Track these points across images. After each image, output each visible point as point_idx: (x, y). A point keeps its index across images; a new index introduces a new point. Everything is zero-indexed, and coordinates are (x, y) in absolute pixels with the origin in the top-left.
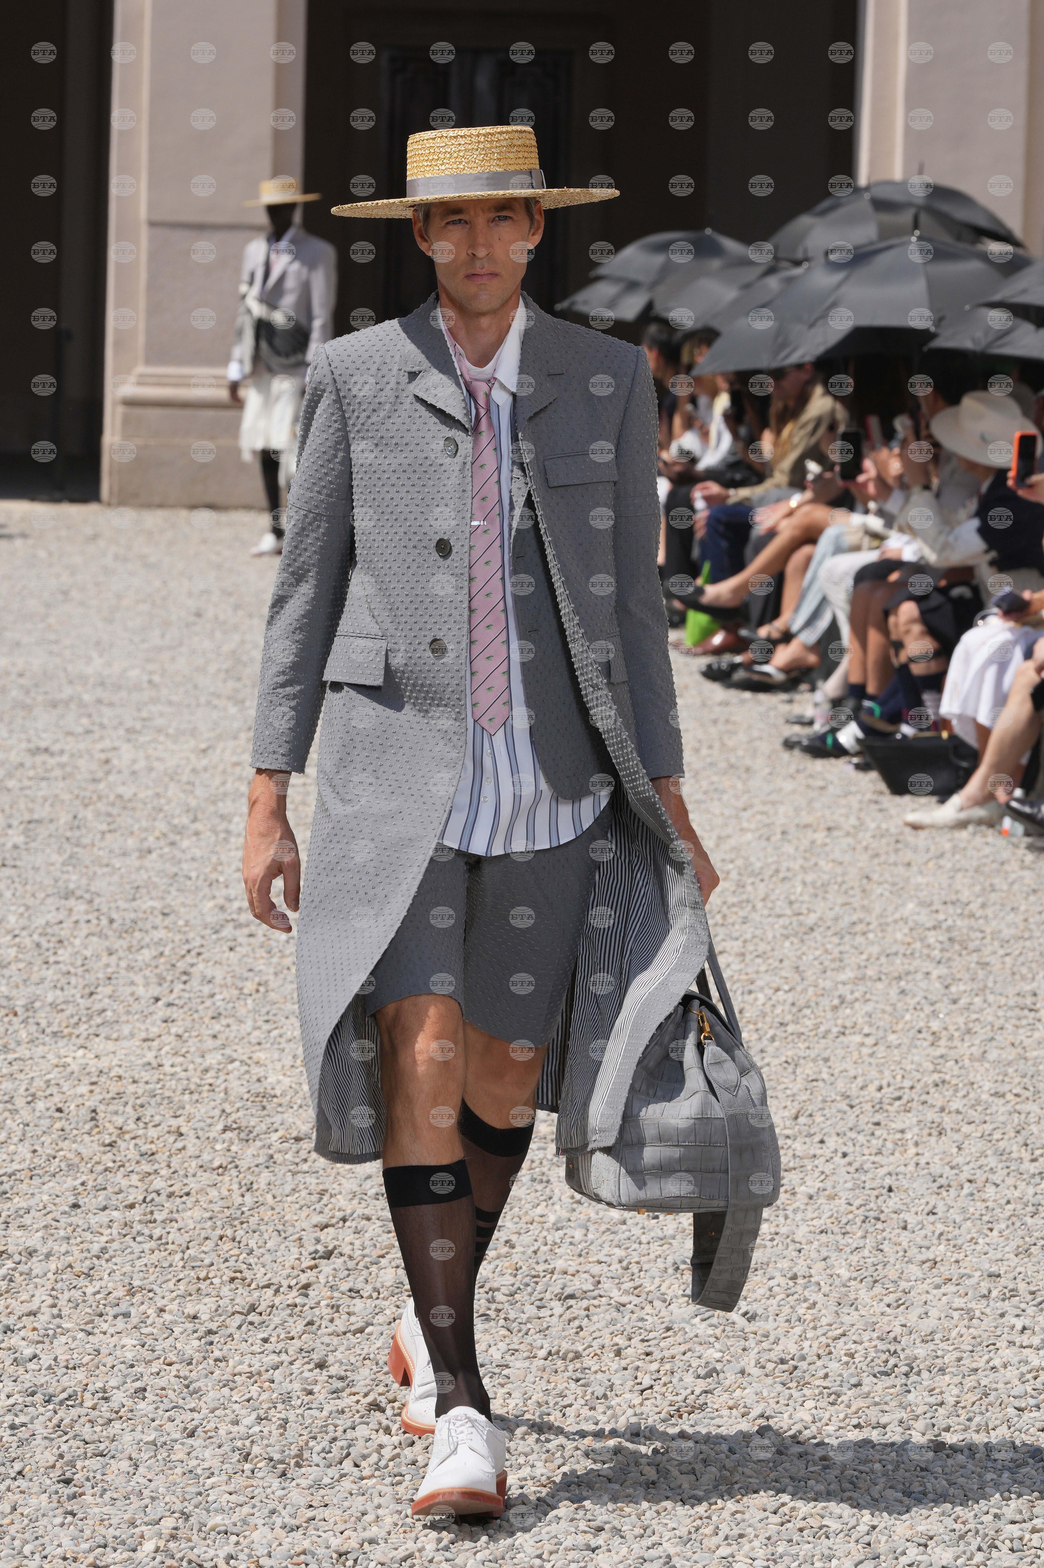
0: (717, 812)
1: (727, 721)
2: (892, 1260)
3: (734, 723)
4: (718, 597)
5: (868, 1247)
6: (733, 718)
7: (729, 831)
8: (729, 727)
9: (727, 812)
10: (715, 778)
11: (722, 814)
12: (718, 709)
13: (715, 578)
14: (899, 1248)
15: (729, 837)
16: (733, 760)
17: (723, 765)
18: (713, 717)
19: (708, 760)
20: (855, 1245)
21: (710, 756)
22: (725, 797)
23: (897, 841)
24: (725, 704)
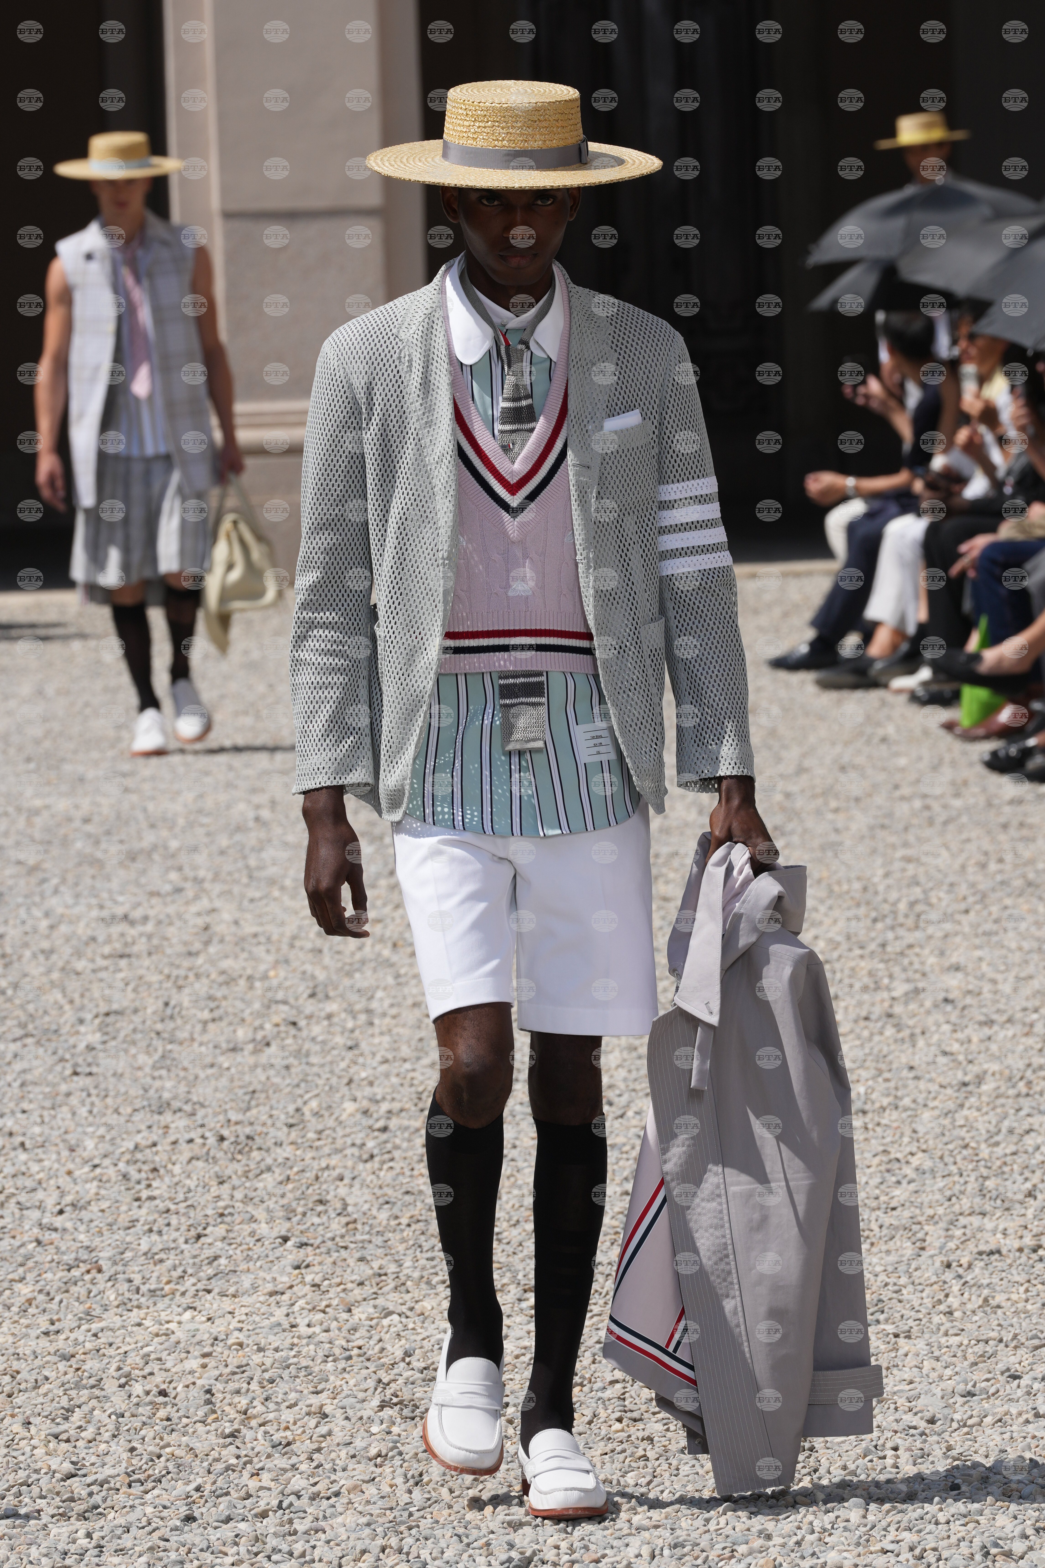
0: (1013, 945)
1: (1022, 825)
3: (1031, 827)
4: (1000, 663)
6: (1030, 820)
7: (1031, 969)
8: (1025, 832)
9: (1026, 945)
10: (1008, 902)
11: (1020, 949)
12: (1007, 809)
13: (994, 639)
15: (1031, 977)
16: (1031, 876)
17: (1018, 883)
18: (1002, 820)
19: (999, 878)
21: (1001, 872)
22: (1023, 926)
24: (1017, 802)
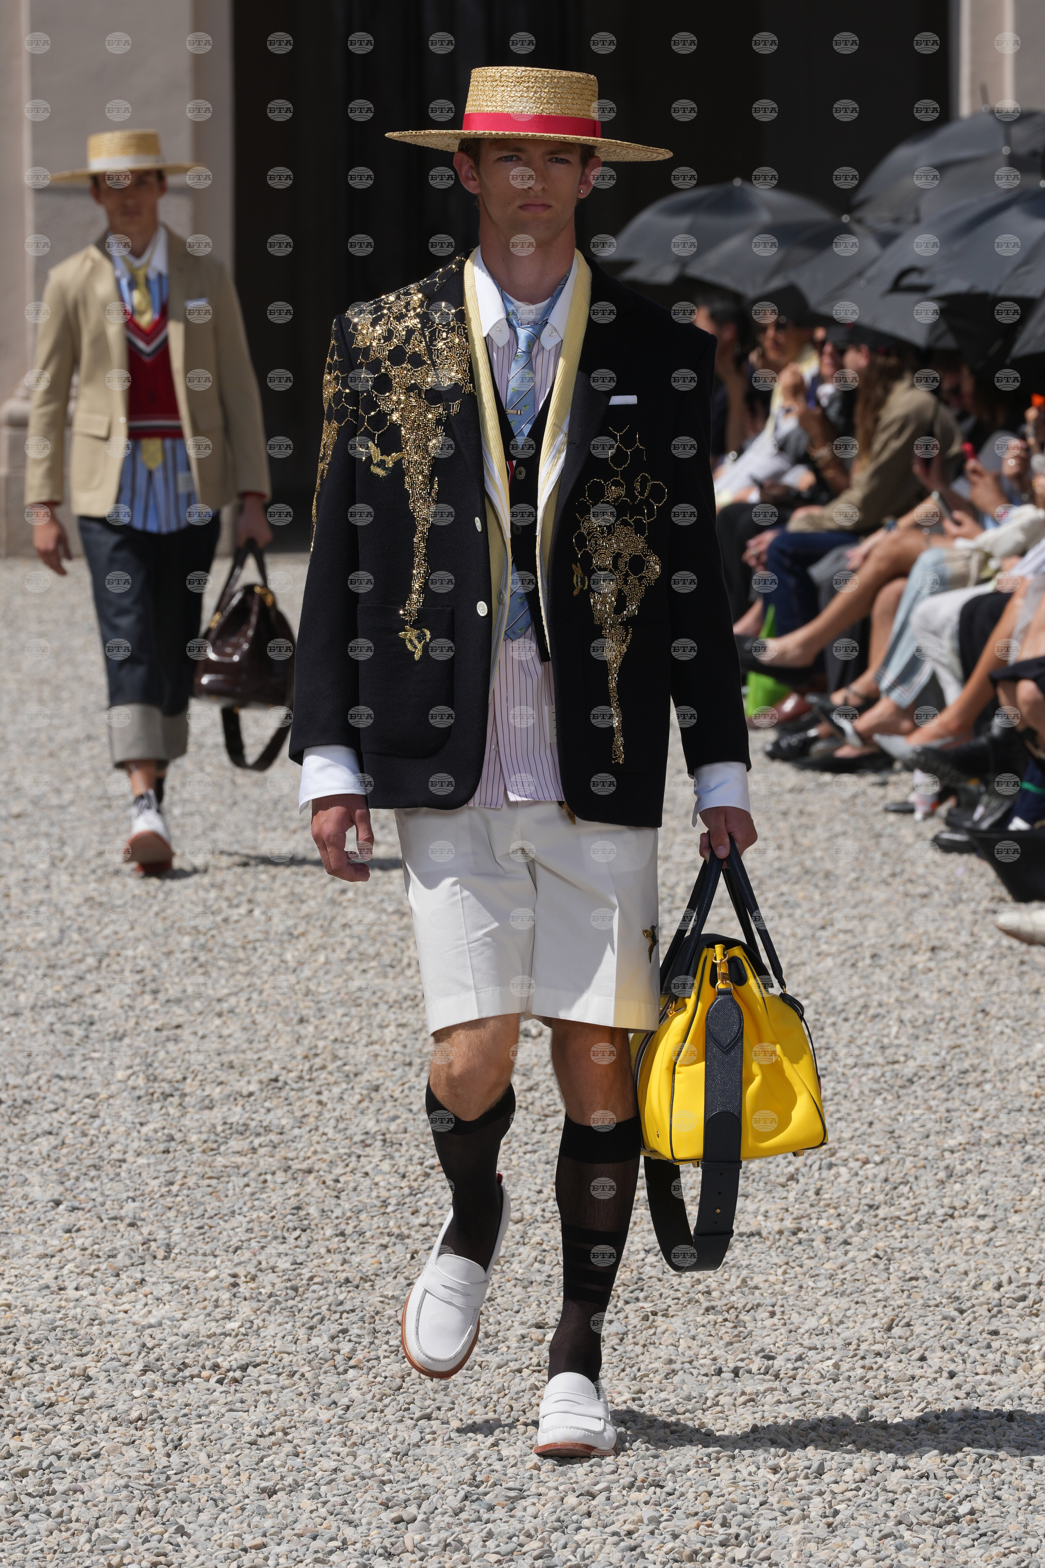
0: (788, 932)
1: (801, 813)
2: (1013, 1510)
3: (810, 815)
4: (783, 654)
5: (982, 1494)
6: (810, 808)
7: (803, 956)
8: (804, 820)
9: (800, 932)
10: (785, 889)
11: (794, 935)
12: (788, 797)
13: (781, 629)
14: (1022, 1494)
15: (803, 964)
16: (808, 863)
17: (795, 870)
18: (783, 807)
19: (776, 865)
20: (964, 1492)
21: (779, 858)
22: (798, 912)
23: (1022, 963)
24: (798, 790)
